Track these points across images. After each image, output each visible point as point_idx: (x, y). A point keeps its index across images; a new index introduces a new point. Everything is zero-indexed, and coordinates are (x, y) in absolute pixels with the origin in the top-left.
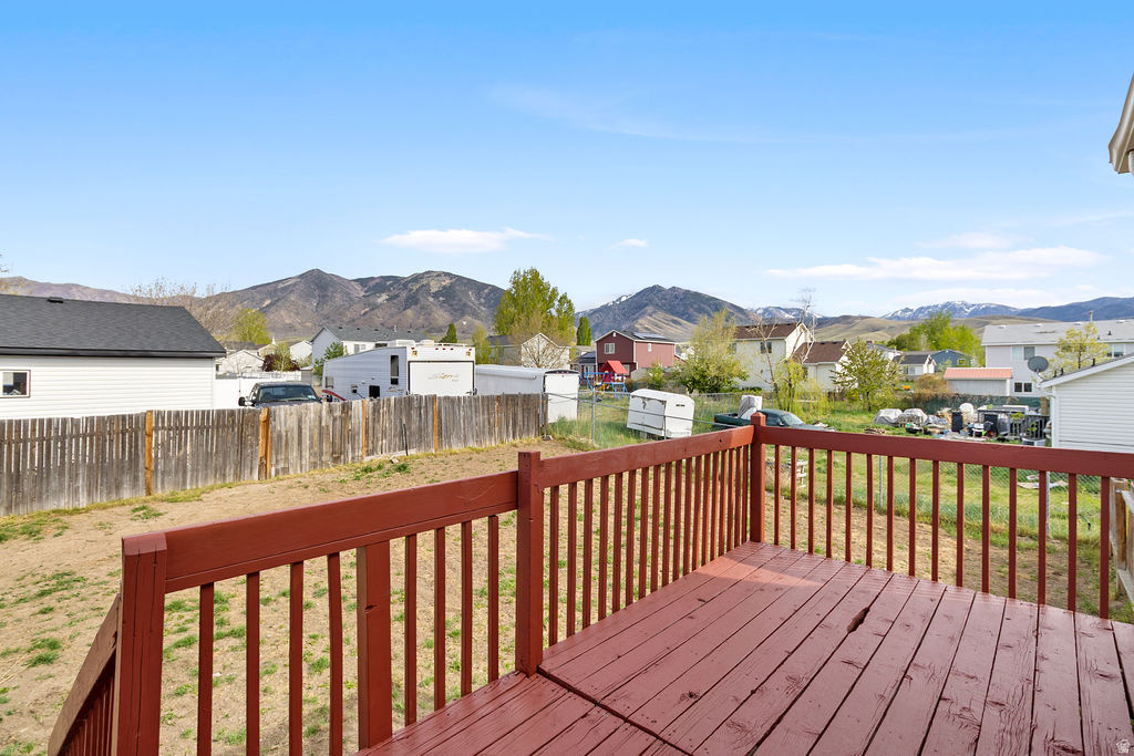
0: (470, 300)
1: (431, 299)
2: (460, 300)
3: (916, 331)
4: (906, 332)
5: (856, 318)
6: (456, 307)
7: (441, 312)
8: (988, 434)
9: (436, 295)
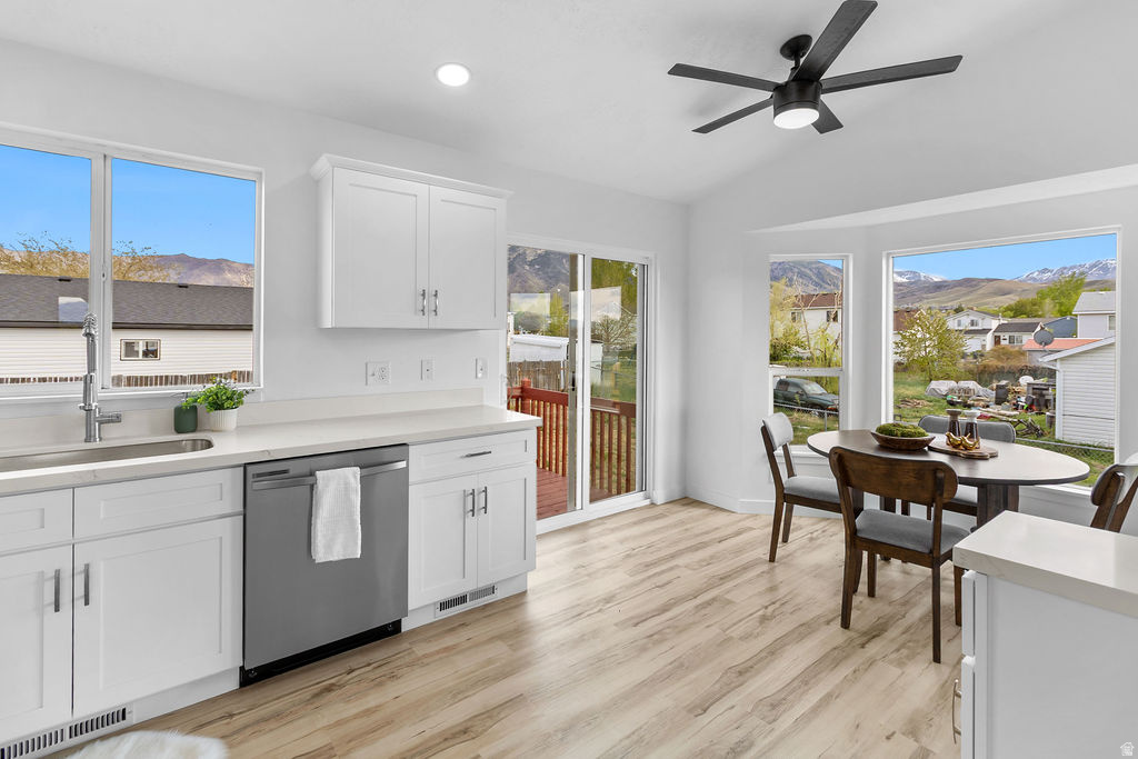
0: (564, 268)
1: (527, 267)
2: (555, 267)
3: (1042, 295)
4: (1032, 296)
5: (983, 280)
6: (551, 275)
7: (536, 280)
8: (1030, 408)
9: (531, 264)
